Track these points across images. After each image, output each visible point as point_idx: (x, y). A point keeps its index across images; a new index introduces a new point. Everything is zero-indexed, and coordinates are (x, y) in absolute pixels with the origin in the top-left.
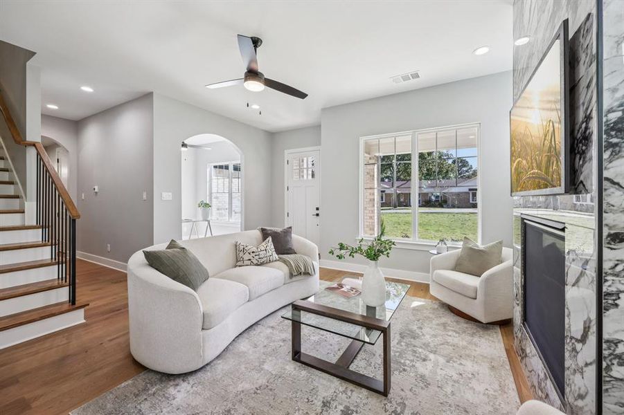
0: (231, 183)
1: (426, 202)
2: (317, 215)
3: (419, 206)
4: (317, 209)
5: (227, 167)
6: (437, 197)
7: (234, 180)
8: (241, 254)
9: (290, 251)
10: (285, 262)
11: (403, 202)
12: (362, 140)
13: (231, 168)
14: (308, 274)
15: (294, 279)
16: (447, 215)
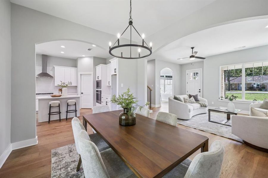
0: (165, 81)
1: (250, 88)
2: (200, 92)
3: (245, 90)
4: (200, 90)
5: (163, 76)
6: (258, 85)
7: (166, 80)
8: (186, 100)
9: (198, 101)
10: (199, 103)
11: (234, 88)
12: (220, 67)
13: (165, 77)
14: (206, 106)
15: (202, 107)
16: (264, 94)
